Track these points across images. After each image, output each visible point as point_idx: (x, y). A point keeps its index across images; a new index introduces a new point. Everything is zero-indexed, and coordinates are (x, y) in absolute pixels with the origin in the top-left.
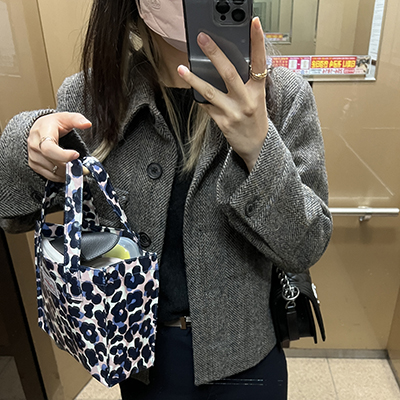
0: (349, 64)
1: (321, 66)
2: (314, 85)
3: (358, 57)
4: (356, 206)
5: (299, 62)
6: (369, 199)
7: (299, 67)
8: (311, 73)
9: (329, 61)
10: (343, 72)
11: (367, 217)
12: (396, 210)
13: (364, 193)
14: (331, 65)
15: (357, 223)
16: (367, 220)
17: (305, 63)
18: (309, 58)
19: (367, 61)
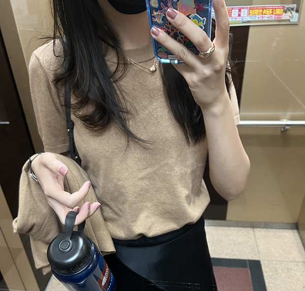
0: (278, 11)
1: (257, 14)
2: (251, 30)
3: (287, 6)
5: (240, 11)
6: (289, 114)
7: (239, 15)
8: (249, 19)
9: (263, 9)
10: (273, 17)
11: (287, 127)
13: (286, 110)
14: (264, 13)
15: (279, 132)
16: (287, 130)
17: (244, 12)
18: (247, 8)
19: (293, 9)
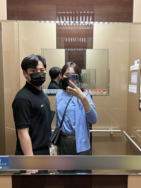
0: (101, 91)
1: (94, 92)
2: (93, 96)
3: (104, 90)
4: (109, 130)
5: (88, 91)
6: (112, 128)
7: (88, 92)
8: (92, 93)
9: (96, 91)
10: (100, 93)
12: (120, 131)
13: (110, 126)
14: (97, 91)
15: (109, 135)
16: (112, 133)
17: (90, 91)
18: (91, 90)
19: (106, 91)
